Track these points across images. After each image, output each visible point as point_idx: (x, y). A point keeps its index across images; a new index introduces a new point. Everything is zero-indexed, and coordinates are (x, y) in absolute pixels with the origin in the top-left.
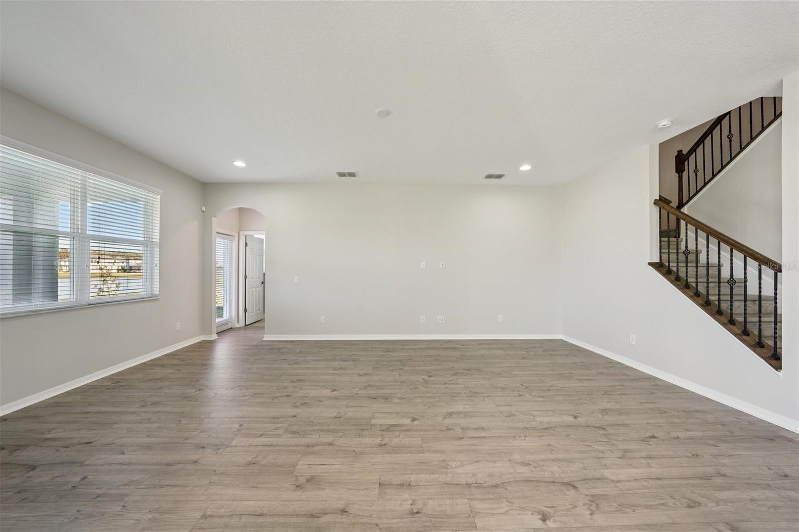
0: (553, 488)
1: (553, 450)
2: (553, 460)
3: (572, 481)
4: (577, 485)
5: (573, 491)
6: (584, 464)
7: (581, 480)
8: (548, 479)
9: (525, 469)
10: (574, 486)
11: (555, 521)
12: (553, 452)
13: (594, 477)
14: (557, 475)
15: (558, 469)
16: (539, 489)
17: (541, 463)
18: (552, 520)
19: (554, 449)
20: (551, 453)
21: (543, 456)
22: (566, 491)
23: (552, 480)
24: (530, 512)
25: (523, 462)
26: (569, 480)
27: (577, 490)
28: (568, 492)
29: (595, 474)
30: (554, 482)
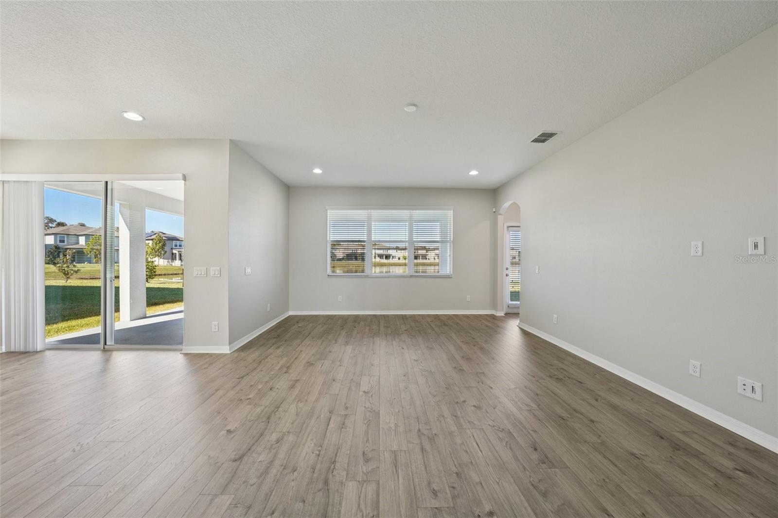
0: (245, 447)
1: (284, 468)
2: (272, 461)
3: (241, 462)
4: (235, 463)
5: (233, 457)
6: (251, 485)
7: (237, 470)
8: (254, 447)
9: (274, 437)
10: (236, 460)
11: (223, 435)
12: (283, 467)
13: (232, 483)
14: (254, 455)
15: (259, 460)
16: (250, 438)
17: (273, 451)
18: (225, 434)
19: (286, 471)
20: (282, 465)
21: (281, 455)
22: (236, 453)
23: (253, 449)
24: (238, 427)
25: (282, 439)
26: (243, 461)
27: (231, 460)
28: (235, 453)
29: (235, 486)
30: (249, 450)
